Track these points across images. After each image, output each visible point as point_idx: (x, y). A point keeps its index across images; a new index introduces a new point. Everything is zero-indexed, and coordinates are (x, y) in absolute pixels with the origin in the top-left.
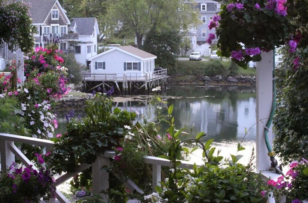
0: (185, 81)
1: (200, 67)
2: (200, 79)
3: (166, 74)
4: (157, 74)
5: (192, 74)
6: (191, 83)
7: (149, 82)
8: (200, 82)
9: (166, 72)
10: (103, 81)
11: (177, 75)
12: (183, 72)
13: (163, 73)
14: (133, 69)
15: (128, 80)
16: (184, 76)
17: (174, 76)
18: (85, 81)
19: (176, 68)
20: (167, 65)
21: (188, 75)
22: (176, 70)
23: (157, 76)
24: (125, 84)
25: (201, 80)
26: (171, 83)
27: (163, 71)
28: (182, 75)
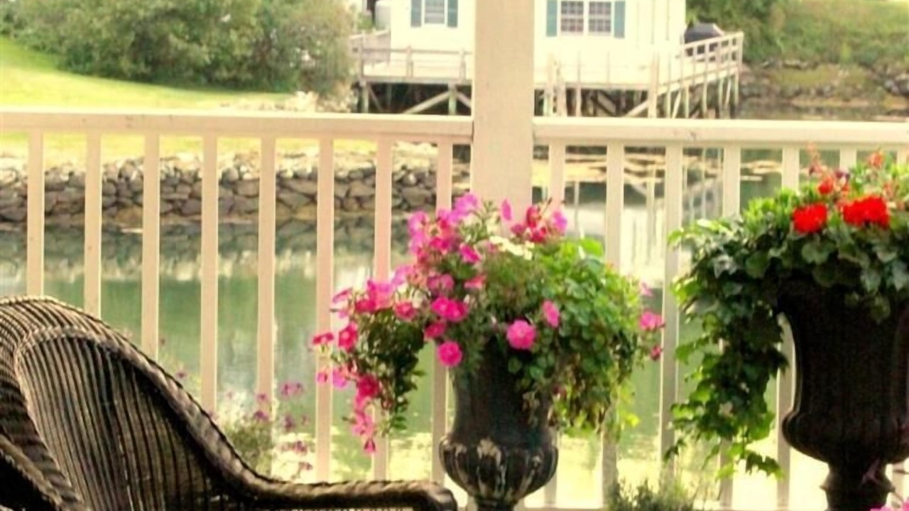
0: (820, 93)
1: (887, 30)
2: (889, 83)
3: (740, 56)
4: (701, 56)
5: (849, 62)
6: (847, 100)
7: (663, 96)
8: (889, 97)
9: (738, 48)
10: (451, 85)
11: (780, 63)
12: (809, 51)
13: (724, 51)
14: (592, 28)
15: (567, 84)
16: (815, 66)
17: (767, 67)
18: (363, 83)
19: (776, 30)
20: (735, 15)
21: (831, 67)
22: (778, 42)
23: (700, 68)
24: (555, 99)
25: (895, 89)
26: (755, 100)
27: (725, 43)
28: (805, 64)
